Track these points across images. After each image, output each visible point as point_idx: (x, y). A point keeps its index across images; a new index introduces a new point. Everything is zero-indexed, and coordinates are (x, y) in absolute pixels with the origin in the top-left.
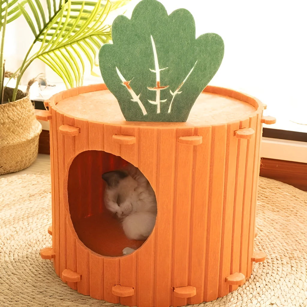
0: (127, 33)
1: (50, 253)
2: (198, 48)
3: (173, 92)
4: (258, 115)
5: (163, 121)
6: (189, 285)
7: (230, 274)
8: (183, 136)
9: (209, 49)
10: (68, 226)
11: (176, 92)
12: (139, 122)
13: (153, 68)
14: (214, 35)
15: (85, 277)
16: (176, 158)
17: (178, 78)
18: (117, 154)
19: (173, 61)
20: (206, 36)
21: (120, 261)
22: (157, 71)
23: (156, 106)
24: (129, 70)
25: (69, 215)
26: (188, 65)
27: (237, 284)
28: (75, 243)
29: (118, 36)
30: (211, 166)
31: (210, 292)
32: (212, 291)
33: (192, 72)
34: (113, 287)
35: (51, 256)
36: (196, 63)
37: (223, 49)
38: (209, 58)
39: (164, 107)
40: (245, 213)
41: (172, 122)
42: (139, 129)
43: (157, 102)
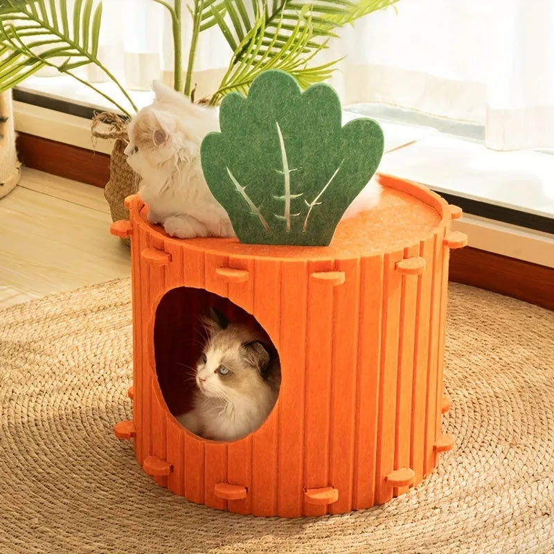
0: (242, 119)
1: (129, 429)
2: (345, 141)
3: (310, 203)
4: (436, 236)
5: (294, 245)
6: (330, 485)
7: (394, 470)
8: (316, 272)
9: (360, 141)
10: (154, 391)
11: (314, 203)
12: (258, 245)
13: (281, 168)
14: (369, 123)
15: (177, 468)
16: (308, 302)
17: (316, 183)
18: (223, 295)
19: (309, 159)
20: (357, 124)
21: (227, 448)
22: (286, 172)
23: (284, 222)
24: (245, 171)
25: (155, 377)
26: (330, 164)
27: (406, 484)
28: (164, 418)
29: (229, 123)
30: (360, 313)
31: (361, 497)
32: (364, 495)
33: (336, 175)
34: (216, 485)
35: (130, 434)
36: (342, 162)
37: (382, 141)
38: (361, 155)
39: (296, 224)
40: (418, 379)
41: (308, 245)
42: (254, 260)
43: (287, 216)
